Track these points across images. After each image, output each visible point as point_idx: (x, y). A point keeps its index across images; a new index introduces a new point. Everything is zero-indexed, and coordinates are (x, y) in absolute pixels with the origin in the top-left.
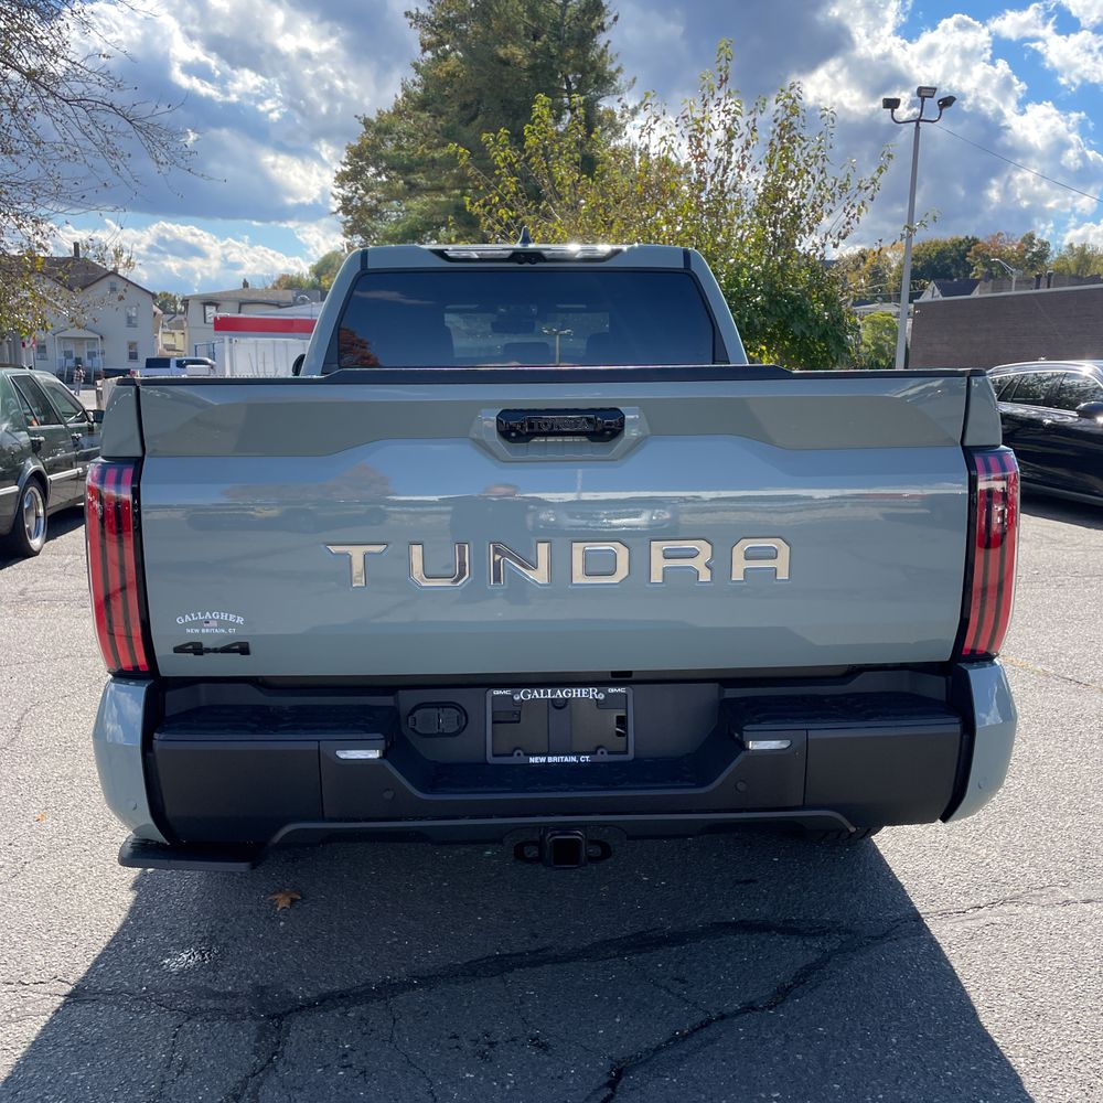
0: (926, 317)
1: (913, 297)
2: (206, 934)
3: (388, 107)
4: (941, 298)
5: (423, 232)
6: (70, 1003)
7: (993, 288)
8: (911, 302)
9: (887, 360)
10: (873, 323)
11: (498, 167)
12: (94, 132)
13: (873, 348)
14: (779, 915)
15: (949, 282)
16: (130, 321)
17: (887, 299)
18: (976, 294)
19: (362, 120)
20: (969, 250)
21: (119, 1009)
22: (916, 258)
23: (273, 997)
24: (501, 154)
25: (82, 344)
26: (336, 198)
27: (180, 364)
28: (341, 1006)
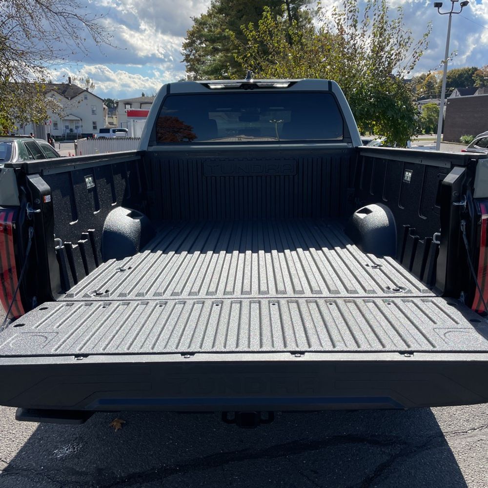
0: (453, 105)
1: (447, 96)
2: (78, 436)
3: (205, 13)
4: (460, 96)
5: (221, 70)
6: (5, 475)
7: (484, 91)
8: (445, 98)
9: (434, 126)
10: (428, 108)
11: (249, 40)
12: (68, 27)
13: (427, 120)
14: (368, 432)
15: (464, 88)
16: (93, 112)
17: (434, 97)
18: (476, 94)
19: (193, 19)
20: (474, 74)
21: (28, 479)
22: (449, 77)
23: (105, 476)
24: (251, 34)
25: (73, 122)
26: (183, 55)
27: (114, 131)
28: (138, 482)
